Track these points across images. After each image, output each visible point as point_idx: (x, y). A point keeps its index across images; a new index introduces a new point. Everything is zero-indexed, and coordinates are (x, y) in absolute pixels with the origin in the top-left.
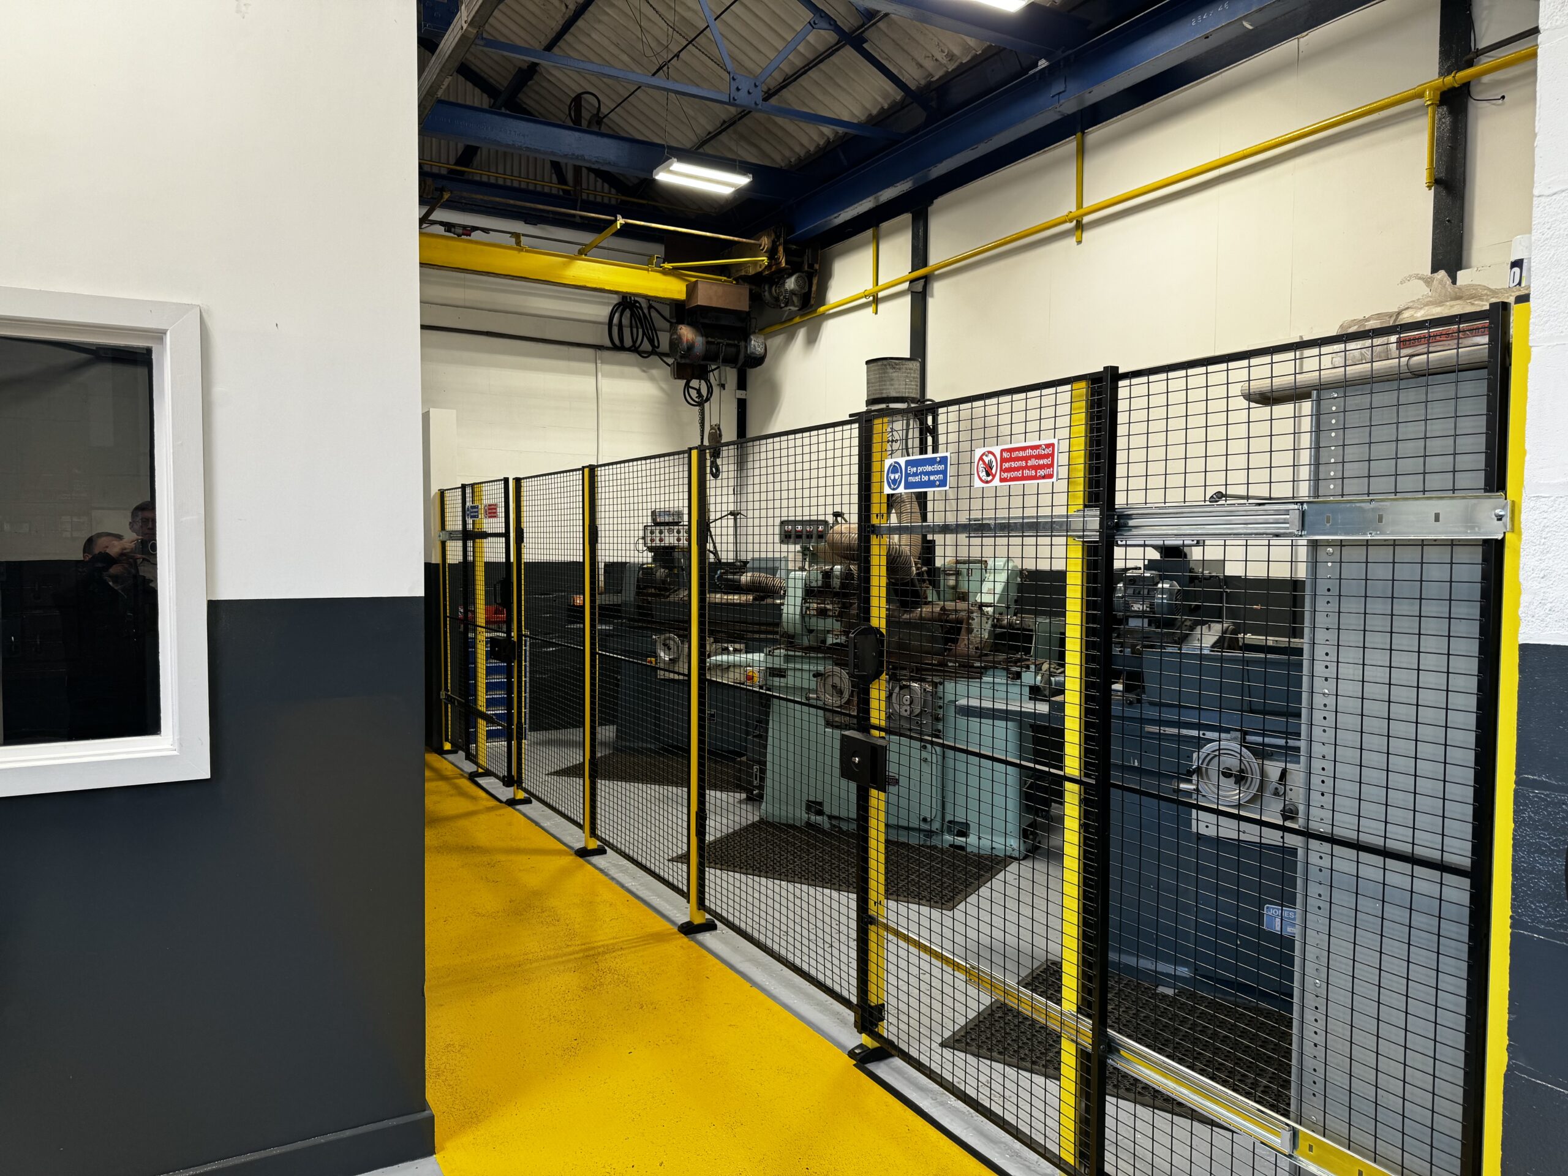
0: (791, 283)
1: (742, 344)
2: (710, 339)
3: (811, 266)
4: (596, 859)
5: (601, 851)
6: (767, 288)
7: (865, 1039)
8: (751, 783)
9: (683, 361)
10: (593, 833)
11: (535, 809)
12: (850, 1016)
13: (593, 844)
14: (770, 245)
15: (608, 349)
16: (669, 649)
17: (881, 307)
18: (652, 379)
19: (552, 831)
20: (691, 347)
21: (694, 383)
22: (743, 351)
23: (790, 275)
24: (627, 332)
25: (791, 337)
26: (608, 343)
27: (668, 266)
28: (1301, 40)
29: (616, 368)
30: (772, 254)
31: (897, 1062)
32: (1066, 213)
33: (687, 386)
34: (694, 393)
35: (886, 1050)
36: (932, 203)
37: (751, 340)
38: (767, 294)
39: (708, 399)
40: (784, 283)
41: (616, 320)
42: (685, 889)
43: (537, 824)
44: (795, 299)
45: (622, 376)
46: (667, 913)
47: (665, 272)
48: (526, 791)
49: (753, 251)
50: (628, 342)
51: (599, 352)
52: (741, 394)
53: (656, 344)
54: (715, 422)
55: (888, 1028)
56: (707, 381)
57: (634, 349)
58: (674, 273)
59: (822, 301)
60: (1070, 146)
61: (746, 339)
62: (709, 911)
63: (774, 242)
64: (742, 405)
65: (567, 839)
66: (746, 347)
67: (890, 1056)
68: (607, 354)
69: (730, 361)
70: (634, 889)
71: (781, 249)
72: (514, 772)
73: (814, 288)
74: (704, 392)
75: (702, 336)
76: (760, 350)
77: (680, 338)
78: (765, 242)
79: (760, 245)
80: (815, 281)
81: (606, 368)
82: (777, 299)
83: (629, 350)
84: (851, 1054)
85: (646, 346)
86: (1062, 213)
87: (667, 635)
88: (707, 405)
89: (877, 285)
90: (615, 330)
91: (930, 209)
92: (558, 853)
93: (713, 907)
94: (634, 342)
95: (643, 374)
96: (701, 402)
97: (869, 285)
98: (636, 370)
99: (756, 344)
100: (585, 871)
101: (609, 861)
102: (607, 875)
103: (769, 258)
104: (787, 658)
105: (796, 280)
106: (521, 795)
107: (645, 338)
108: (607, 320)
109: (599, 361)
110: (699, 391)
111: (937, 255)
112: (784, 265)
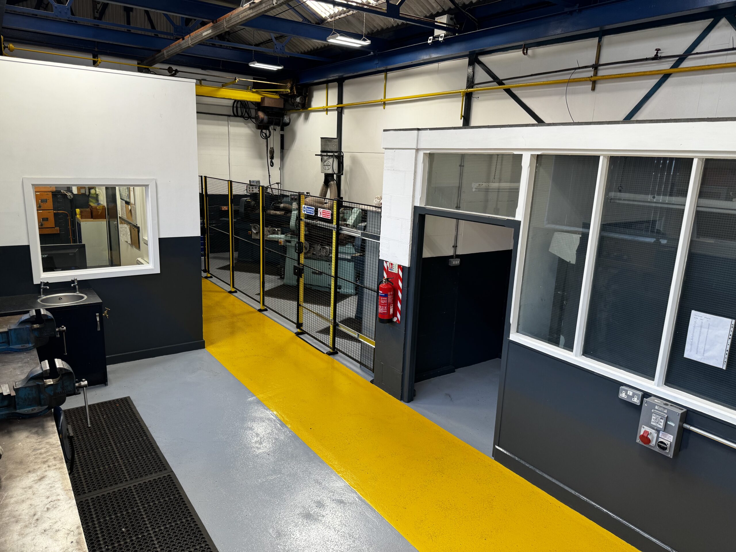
0: (298, 100)
1: (281, 118)
2: (269, 117)
3: (305, 94)
4: (234, 294)
5: (236, 292)
6: (290, 99)
7: (299, 330)
8: (281, 273)
9: (260, 124)
10: (233, 287)
11: (214, 279)
12: (295, 326)
13: (233, 290)
14: (291, 86)
15: (232, 116)
16: (256, 229)
17: (329, 113)
18: (249, 127)
19: (220, 286)
20: (263, 120)
21: (264, 131)
22: (281, 121)
23: (298, 97)
24: (239, 109)
25: (299, 115)
26: (232, 114)
27: (254, 90)
28: (439, 64)
29: (236, 123)
30: (291, 89)
31: (306, 335)
32: (380, 99)
33: (262, 132)
34: (264, 135)
35: (303, 333)
36: (344, 82)
37: (284, 117)
38: (290, 101)
39: (269, 137)
40: (296, 99)
41: (235, 105)
42: (259, 301)
43: (215, 284)
44: (300, 105)
45: (237, 126)
46: (255, 307)
47: (253, 92)
48: (210, 274)
49: (285, 87)
50: (240, 114)
51: (229, 118)
52: (282, 133)
53: (250, 115)
54: (272, 146)
55: (304, 328)
56: (269, 130)
57: (242, 116)
58: (257, 92)
59: (310, 105)
60: (382, 76)
61: (283, 117)
62: (265, 306)
63: (292, 85)
64: (282, 137)
65: (225, 288)
66: (283, 120)
67: (305, 334)
68: (232, 118)
69: (277, 124)
70: (246, 302)
71: (294, 88)
72: (207, 268)
73: (307, 101)
74: (268, 135)
75: (267, 116)
76: (288, 121)
77: (259, 116)
78: (289, 85)
79: (287, 86)
80: (307, 99)
81: (232, 123)
82: (293, 104)
83: (240, 117)
84: (295, 333)
85: (246, 115)
86: (379, 99)
87: (255, 224)
88: (269, 139)
89: (327, 105)
90: (235, 109)
91: (344, 83)
92: (224, 292)
93: (266, 305)
94: (242, 114)
95: (245, 125)
96: (267, 138)
97: (324, 105)
98: (243, 124)
99: (286, 119)
100: (232, 297)
101: (238, 294)
102: (238, 298)
103: (291, 90)
104: (291, 237)
105: (300, 99)
106: (209, 275)
107: (246, 113)
108: (232, 105)
109: (229, 121)
110: (266, 134)
111: (345, 101)
112: (295, 94)
